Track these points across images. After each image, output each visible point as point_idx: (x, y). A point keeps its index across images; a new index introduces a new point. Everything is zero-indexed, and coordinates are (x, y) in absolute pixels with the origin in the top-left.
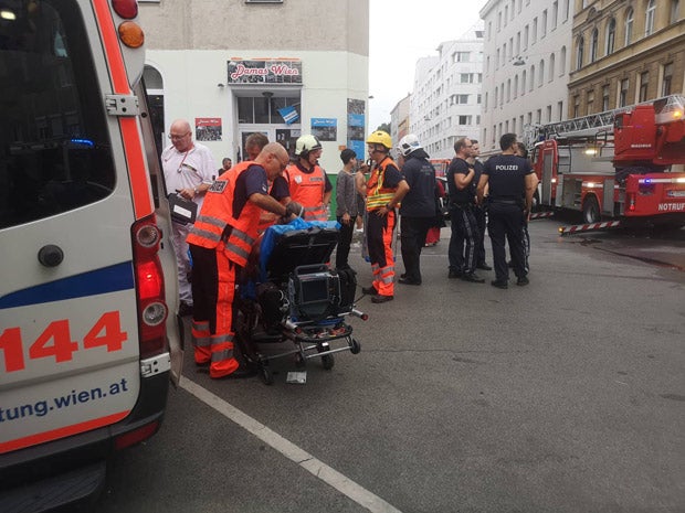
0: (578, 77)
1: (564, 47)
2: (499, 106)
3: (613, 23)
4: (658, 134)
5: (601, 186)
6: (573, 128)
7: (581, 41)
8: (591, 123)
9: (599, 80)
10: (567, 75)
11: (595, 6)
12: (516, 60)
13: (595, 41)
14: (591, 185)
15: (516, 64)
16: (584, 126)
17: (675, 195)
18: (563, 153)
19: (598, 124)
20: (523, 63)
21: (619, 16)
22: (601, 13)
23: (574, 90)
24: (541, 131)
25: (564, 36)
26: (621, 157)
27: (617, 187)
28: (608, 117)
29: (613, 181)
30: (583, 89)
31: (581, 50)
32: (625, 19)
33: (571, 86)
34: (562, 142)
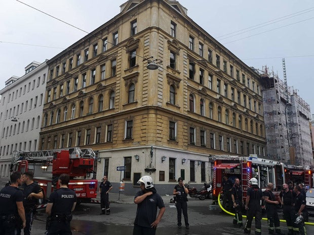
0: (44, 130)
1: (39, 116)
2: (5, 137)
3: (60, 111)
4: (70, 163)
5: (46, 185)
6: (36, 155)
7: (46, 115)
8: (44, 154)
9: (53, 133)
10: (40, 128)
11: (53, 103)
12: (13, 119)
13: (52, 117)
14: (42, 184)
15: (12, 120)
16: (42, 156)
17: (77, 190)
18: (31, 167)
19: (47, 155)
20: (16, 121)
21: (62, 109)
22: (55, 106)
23: (42, 136)
24: (21, 155)
25: (39, 111)
26: (55, 172)
27: (53, 186)
28: (52, 153)
29: (51, 183)
30: (46, 136)
31: (46, 119)
32: (64, 110)
33: (41, 134)
34: (30, 162)
